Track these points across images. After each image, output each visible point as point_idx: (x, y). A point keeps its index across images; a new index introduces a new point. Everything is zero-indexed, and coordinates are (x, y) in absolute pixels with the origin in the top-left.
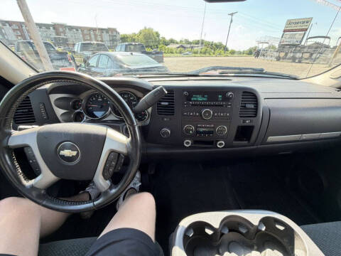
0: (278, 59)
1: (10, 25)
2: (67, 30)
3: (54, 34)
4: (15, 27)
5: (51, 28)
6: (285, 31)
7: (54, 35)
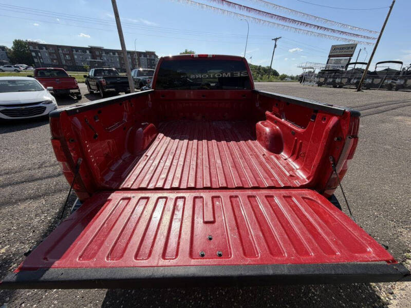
0: (320, 84)
1: (47, 49)
2: (104, 54)
3: (90, 57)
4: (51, 50)
5: (88, 52)
6: (330, 56)
7: (89, 59)
